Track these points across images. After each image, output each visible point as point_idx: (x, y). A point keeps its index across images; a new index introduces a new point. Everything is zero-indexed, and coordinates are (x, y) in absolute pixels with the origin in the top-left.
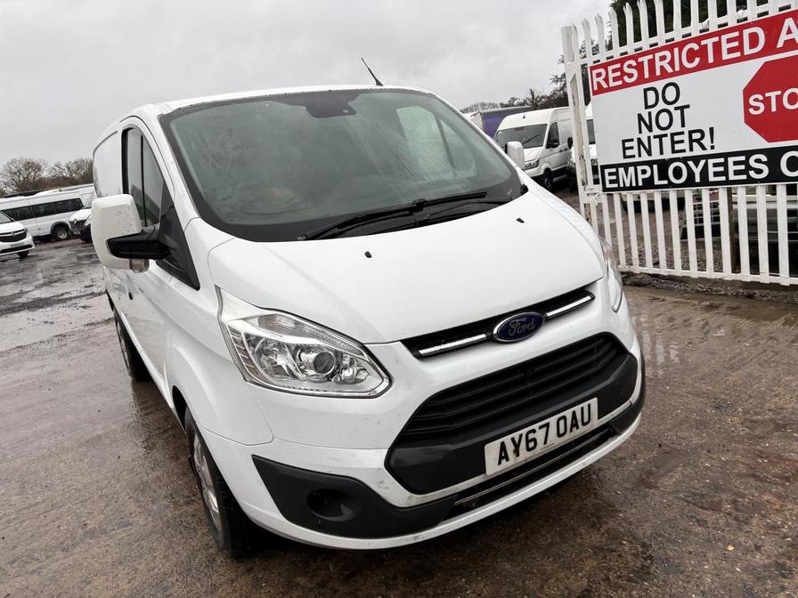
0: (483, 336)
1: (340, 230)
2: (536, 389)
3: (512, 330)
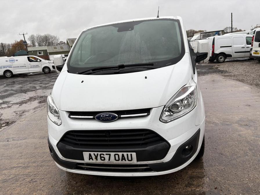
0: (92, 117)
1: (93, 72)
2: (110, 141)
3: (102, 118)
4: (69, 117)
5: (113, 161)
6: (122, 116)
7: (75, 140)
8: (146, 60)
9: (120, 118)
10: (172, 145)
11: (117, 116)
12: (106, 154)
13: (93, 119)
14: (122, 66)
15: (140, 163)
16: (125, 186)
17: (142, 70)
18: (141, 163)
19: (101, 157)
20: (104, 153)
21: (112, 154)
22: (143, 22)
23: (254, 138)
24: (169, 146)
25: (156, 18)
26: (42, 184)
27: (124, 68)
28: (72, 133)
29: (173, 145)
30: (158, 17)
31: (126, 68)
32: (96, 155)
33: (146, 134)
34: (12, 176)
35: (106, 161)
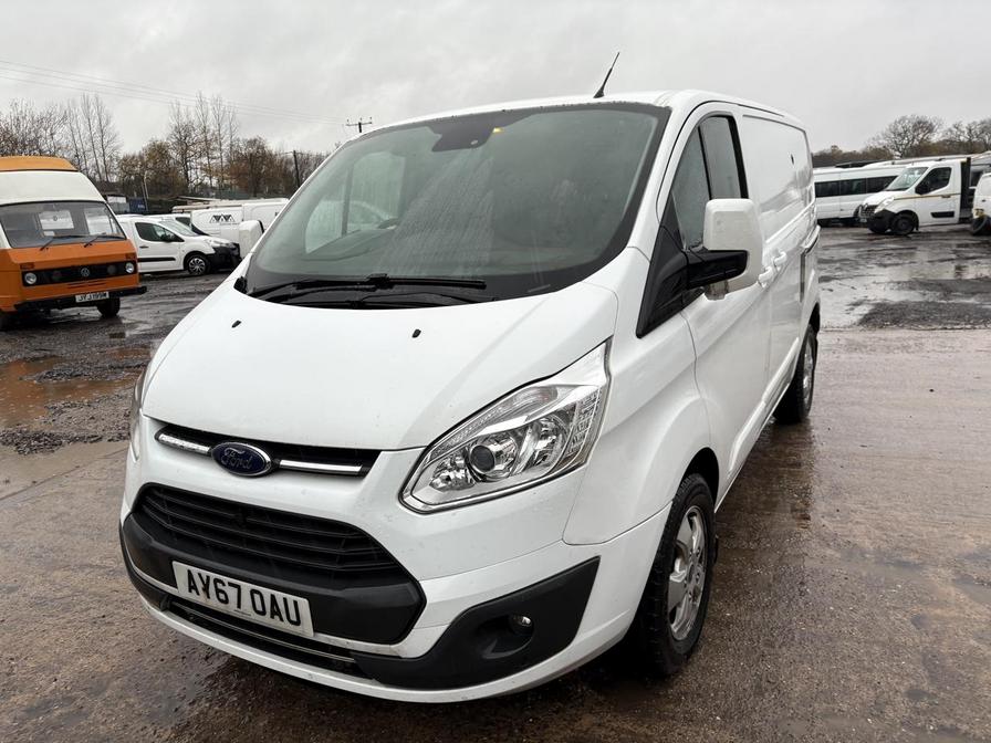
3: (225, 458)
4: (157, 438)
5: (247, 611)
6: (284, 463)
7: (164, 515)
8: (466, 265)
9: (276, 470)
10: (430, 599)
11: (268, 459)
12: (231, 584)
13: (207, 455)
14: (382, 282)
15: (323, 638)
16: (335, 709)
17: (437, 302)
18: (330, 640)
19: (218, 591)
20: (226, 579)
21: (246, 587)
22: (532, 117)
23: (976, 644)
24: (421, 601)
25: (589, 99)
26: (119, 637)
27: (391, 287)
28: (156, 493)
29: (435, 601)
30: (600, 94)
31: (396, 289)
32: (205, 578)
33: (349, 543)
34: (66, 592)
35: (231, 608)
